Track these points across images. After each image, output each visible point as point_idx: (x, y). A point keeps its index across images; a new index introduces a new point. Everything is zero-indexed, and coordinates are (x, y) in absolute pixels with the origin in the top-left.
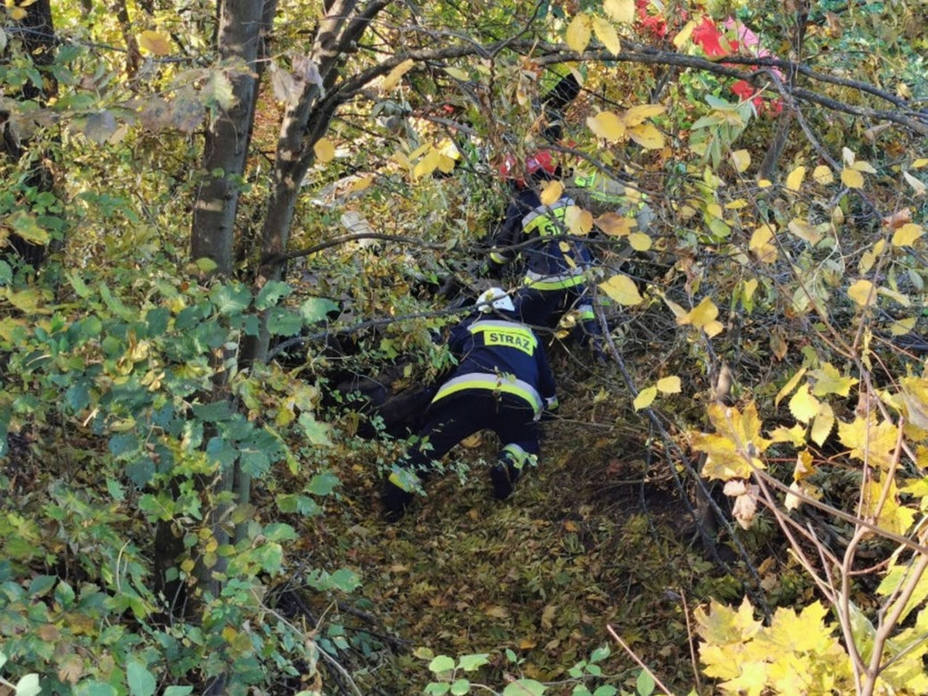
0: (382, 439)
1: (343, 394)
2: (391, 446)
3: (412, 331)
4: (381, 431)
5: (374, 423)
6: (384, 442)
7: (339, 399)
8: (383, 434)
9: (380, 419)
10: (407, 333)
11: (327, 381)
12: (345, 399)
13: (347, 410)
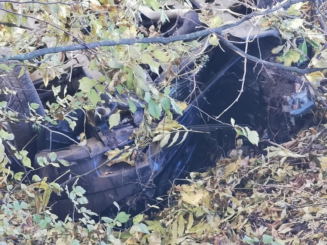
0: (81, 216)
1: (32, 156)
2: (93, 226)
3: (122, 67)
4: (80, 206)
5: (72, 196)
6: (83, 220)
7: (27, 163)
8: (84, 210)
9: (80, 191)
10: (116, 70)
11: (12, 137)
12: (34, 163)
13: (36, 177)
